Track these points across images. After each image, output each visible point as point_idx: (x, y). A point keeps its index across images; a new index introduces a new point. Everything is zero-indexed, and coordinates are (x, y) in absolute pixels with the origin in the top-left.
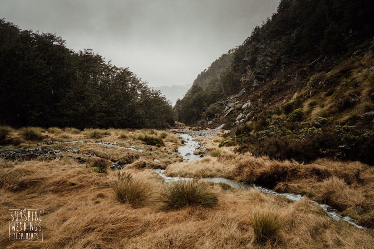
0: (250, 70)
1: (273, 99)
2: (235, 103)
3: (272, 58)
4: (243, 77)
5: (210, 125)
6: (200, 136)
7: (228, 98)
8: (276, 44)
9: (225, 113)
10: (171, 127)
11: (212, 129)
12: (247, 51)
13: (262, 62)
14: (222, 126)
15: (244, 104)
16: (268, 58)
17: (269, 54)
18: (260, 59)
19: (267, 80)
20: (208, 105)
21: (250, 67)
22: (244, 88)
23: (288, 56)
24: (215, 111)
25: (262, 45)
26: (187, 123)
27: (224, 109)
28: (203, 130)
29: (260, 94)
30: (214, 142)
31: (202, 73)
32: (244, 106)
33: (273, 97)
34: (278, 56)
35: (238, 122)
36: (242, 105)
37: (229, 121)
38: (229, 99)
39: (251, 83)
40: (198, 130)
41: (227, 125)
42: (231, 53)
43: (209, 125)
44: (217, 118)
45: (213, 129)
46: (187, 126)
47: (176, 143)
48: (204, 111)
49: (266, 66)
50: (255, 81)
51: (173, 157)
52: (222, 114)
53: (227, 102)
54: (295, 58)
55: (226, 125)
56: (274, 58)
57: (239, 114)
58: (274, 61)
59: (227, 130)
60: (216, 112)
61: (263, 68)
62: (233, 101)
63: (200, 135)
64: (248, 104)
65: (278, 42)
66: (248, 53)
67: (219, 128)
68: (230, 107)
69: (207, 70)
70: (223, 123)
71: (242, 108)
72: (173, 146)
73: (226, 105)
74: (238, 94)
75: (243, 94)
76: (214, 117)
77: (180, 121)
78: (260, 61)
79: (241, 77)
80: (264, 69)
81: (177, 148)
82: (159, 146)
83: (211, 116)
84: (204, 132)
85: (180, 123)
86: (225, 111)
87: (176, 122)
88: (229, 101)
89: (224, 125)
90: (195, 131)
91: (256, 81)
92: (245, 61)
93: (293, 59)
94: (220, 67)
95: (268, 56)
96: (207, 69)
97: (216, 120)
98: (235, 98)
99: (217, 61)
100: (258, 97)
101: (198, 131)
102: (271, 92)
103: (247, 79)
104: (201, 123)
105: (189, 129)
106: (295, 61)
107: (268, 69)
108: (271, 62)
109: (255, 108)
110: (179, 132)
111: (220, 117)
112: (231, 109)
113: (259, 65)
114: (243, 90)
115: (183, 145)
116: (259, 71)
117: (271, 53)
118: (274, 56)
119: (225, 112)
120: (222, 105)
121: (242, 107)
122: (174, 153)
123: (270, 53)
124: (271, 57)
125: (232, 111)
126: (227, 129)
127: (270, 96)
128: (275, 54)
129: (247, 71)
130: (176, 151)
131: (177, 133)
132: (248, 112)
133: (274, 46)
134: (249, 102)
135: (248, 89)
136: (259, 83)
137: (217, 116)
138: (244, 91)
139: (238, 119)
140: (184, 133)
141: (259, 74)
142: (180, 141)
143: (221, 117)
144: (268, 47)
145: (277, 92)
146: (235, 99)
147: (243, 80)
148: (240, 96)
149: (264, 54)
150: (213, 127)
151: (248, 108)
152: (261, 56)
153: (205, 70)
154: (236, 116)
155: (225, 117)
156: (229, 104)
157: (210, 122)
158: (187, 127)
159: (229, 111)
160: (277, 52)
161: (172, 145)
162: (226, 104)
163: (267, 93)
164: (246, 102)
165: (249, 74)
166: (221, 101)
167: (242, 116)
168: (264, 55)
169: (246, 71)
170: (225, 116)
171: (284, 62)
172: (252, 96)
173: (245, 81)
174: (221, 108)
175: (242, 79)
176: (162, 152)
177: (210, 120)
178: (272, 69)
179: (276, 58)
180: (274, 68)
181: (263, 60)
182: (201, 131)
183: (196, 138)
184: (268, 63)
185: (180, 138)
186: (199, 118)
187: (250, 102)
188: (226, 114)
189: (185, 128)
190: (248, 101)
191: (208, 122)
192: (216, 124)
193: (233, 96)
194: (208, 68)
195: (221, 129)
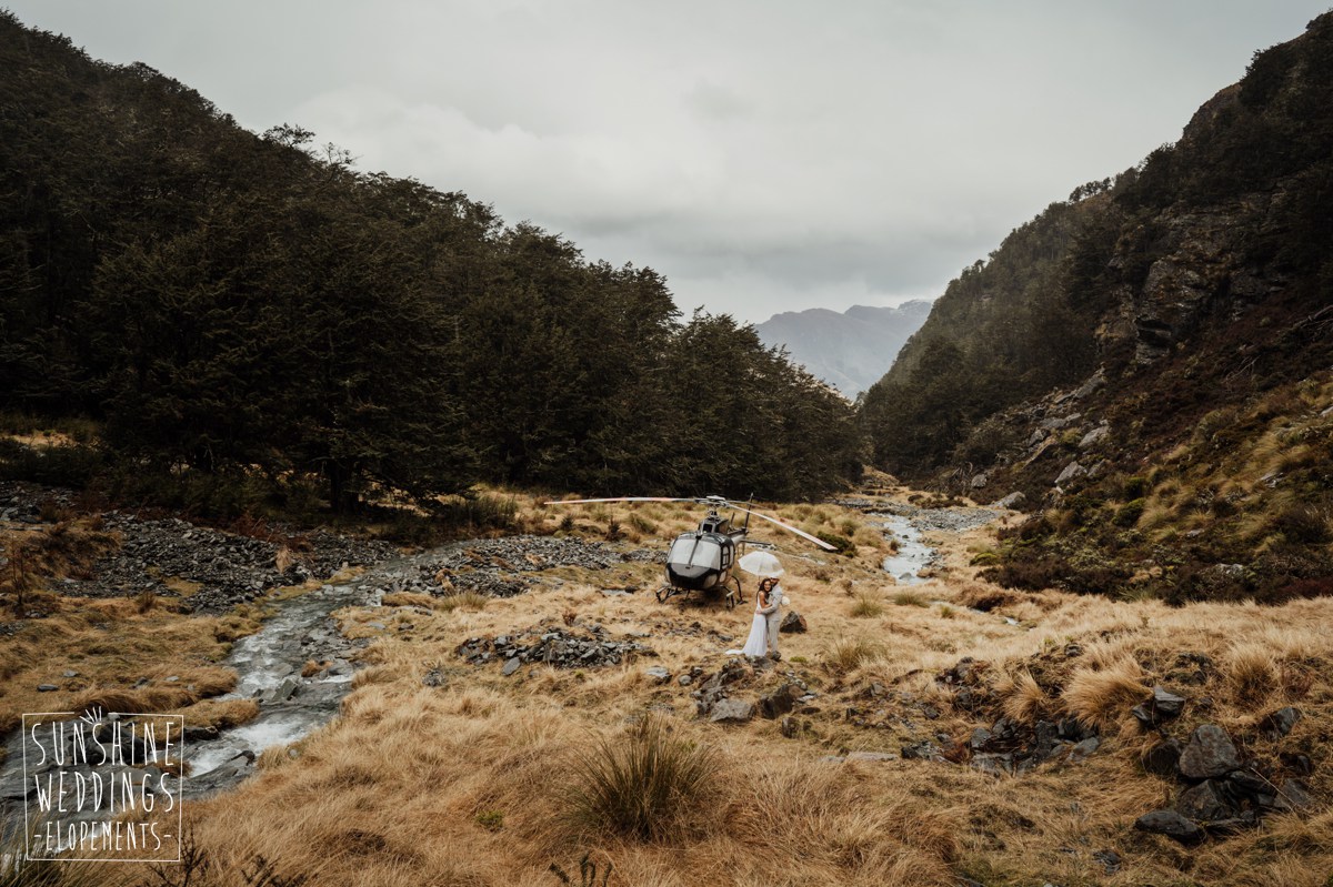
0: (1130, 301)
1: (1174, 426)
2: (1068, 418)
3: (1202, 274)
4: (1104, 326)
5: (979, 488)
6: (938, 530)
7: (1047, 397)
8: (1216, 226)
9: (1031, 450)
10: (851, 487)
11: (980, 503)
12: (1121, 238)
13: (1164, 284)
14: (1012, 498)
15: (1087, 431)
16: (1190, 273)
17: (1192, 257)
18: (1158, 273)
19: (1181, 346)
20: (977, 419)
21: (1132, 292)
22: (1103, 369)
23: (1255, 271)
24: (998, 442)
25: (1175, 217)
26: (904, 474)
27: (1029, 437)
28: (952, 508)
29: (1142, 403)
30: (968, 550)
31: (965, 273)
32: (1088, 438)
33: (1176, 420)
34: (1223, 266)
35: (1058, 489)
36: (1082, 435)
37: (1036, 485)
38: (1050, 401)
39: (1128, 351)
40: (938, 507)
41: (1027, 497)
42: (1083, 197)
43: (975, 487)
44: (1002, 465)
45: (983, 504)
46: (903, 482)
47: (879, 547)
48: (961, 439)
49: (1180, 299)
50: (1141, 347)
51: (878, 577)
52: (1020, 453)
53: (1041, 414)
54: (1281, 278)
55: (1024, 496)
56: (1207, 272)
57: (1068, 464)
58: (1210, 284)
59: (1023, 513)
60: (1001, 448)
61: (1168, 306)
62: (1061, 411)
63: (940, 527)
64: (1101, 432)
65: (1227, 220)
66: (1126, 244)
67: (1000, 503)
68: (1048, 433)
69: (985, 265)
70: (1016, 489)
71: (1080, 445)
72: (876, 555)
73: (1037, 424)
74: (1082, 385)
75: (1095, 390)
76: (993, 463)
77: (879, 465)
78: (1160, 282)
79: (1099, 325)
80: (1168, 310)
81: (882, 560)
82: (851, 556)
83: (982, 459)
84: (953, 514)
85: (880, 474)
86: (1031, 442)
87: (868, 470)
88: (1048, 407)
89: (1018, 496)
90: (926, 511)
91: (1144, 346)
92: (1114, 268)
93: (1272, 284)
94: (1036, 255)
95: (1189, 266)
96: (987, 260)
97: (998, 473)
98: (1070, 398)
99: (1027, 230)
100: (1135, 413)
101: (936, 511)
102: (1174, 401)
103: (1119, 334)
104: (951, 479)
105: (911, 499)
106: (1279, 288)
107: (1187, 311)
108: (1196, 287)
109: (1116, 449)
110: (880, 509)
111: (1012, 463)
112: (1049, 441)
113: (1156, 294)
114: (1099, 375)
115: (894, 553)
116: (1152, 316)
117: (1200, 256)
118: (1208, 266)
119: (1032, 446)
120: (1023, 421)
121: (1080, 441)
122: (879, 572)
123: (1195, 254)
124: (1198, 271)
125: (1051, 447)
126: (1023, 509)
127: (1169, 414)
128: (1213, 261)
129: (1121, 303)
130: (880, 567)
131: (873, 511)
132: (1094, 462)
133: (1212, 233)
134: (1104, 425)
135: (1114, 372)
136: (1154, 354)
137: (1003, 460)
138: (1102, 379)
139: (1061, 482)
140: (893, 513)
141: (1155, 324)
142: (887, 545)
143: (1016, 465)
144: (1188, 235)
145: (1192, 403)
146: (1070, 404)
147: (1102, 336)
148: (1085, 397)
149: (1175, 259)
150: (984, 497)
151: (1096, 447)
152: (1162, 266)
153: (977, 264)
154: (1058, 469)
155: (1028, 468)
156: (1044, 421)
157: (979, 480)
158: (902, 489)
159: (1042, 446)
160: (1221, 254)
161: (872, 554)
162: (1037, 420)
163: (1159, 403)
164: (1097, 425)
165: (1126, 314)
166: (1020, 410)
167: (1076, 472)
168: (1174, 262)
169: (1115, 303)
170: (1028, 462)
171: (1239, 290)
172: (1116, 407)
173: (1112, 338)
174: (1019, 433)
175: (1101, 331)
176: (857, 567)
177: (981, 472)
178: (1202, 312)
179: (1216, 273)
180: (1209, 306)
181: (1171, 279)
182: (945, 509)
183: (928, 535)
184: (1187, 291)
185: (885, 532)
186: (942, 460)
187: (1106, 428)
188: (1032, 454)
189: (894, 493)
190: (1101, 422)
191: (972, 477)
192: (998, 490)
193: (1064, 393)
194: (991, 255)
195: (1007, 508)
